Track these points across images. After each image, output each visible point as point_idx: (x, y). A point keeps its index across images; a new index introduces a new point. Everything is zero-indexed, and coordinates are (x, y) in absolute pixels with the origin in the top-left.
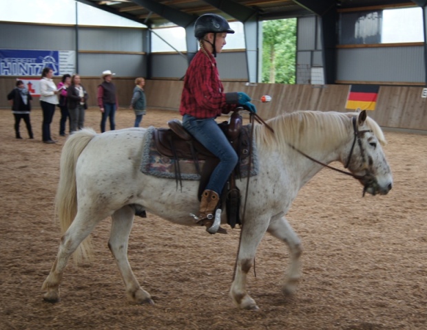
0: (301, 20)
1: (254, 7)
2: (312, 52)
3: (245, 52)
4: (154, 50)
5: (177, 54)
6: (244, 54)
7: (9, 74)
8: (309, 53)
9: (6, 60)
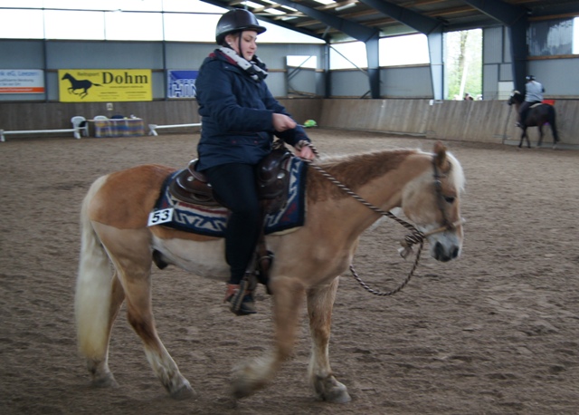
0: (486, 30)
1: (438, 18)
2: (499, 64)
3: (429, 66)
4: (332, 68)
5: (357, 70)
6: (428, 69)
7: (181, 97)
8: (496, 66)
9: (178, 81)
